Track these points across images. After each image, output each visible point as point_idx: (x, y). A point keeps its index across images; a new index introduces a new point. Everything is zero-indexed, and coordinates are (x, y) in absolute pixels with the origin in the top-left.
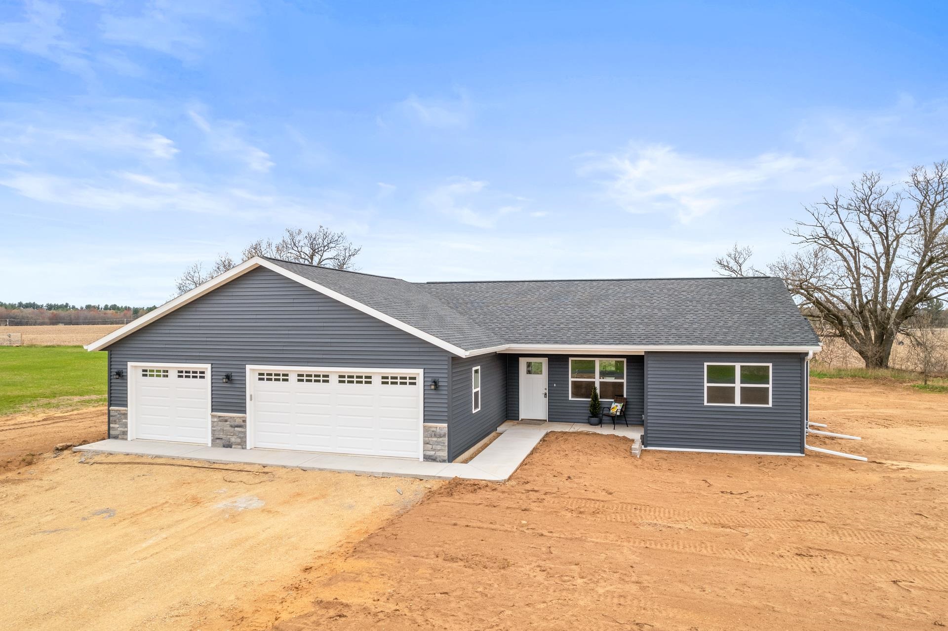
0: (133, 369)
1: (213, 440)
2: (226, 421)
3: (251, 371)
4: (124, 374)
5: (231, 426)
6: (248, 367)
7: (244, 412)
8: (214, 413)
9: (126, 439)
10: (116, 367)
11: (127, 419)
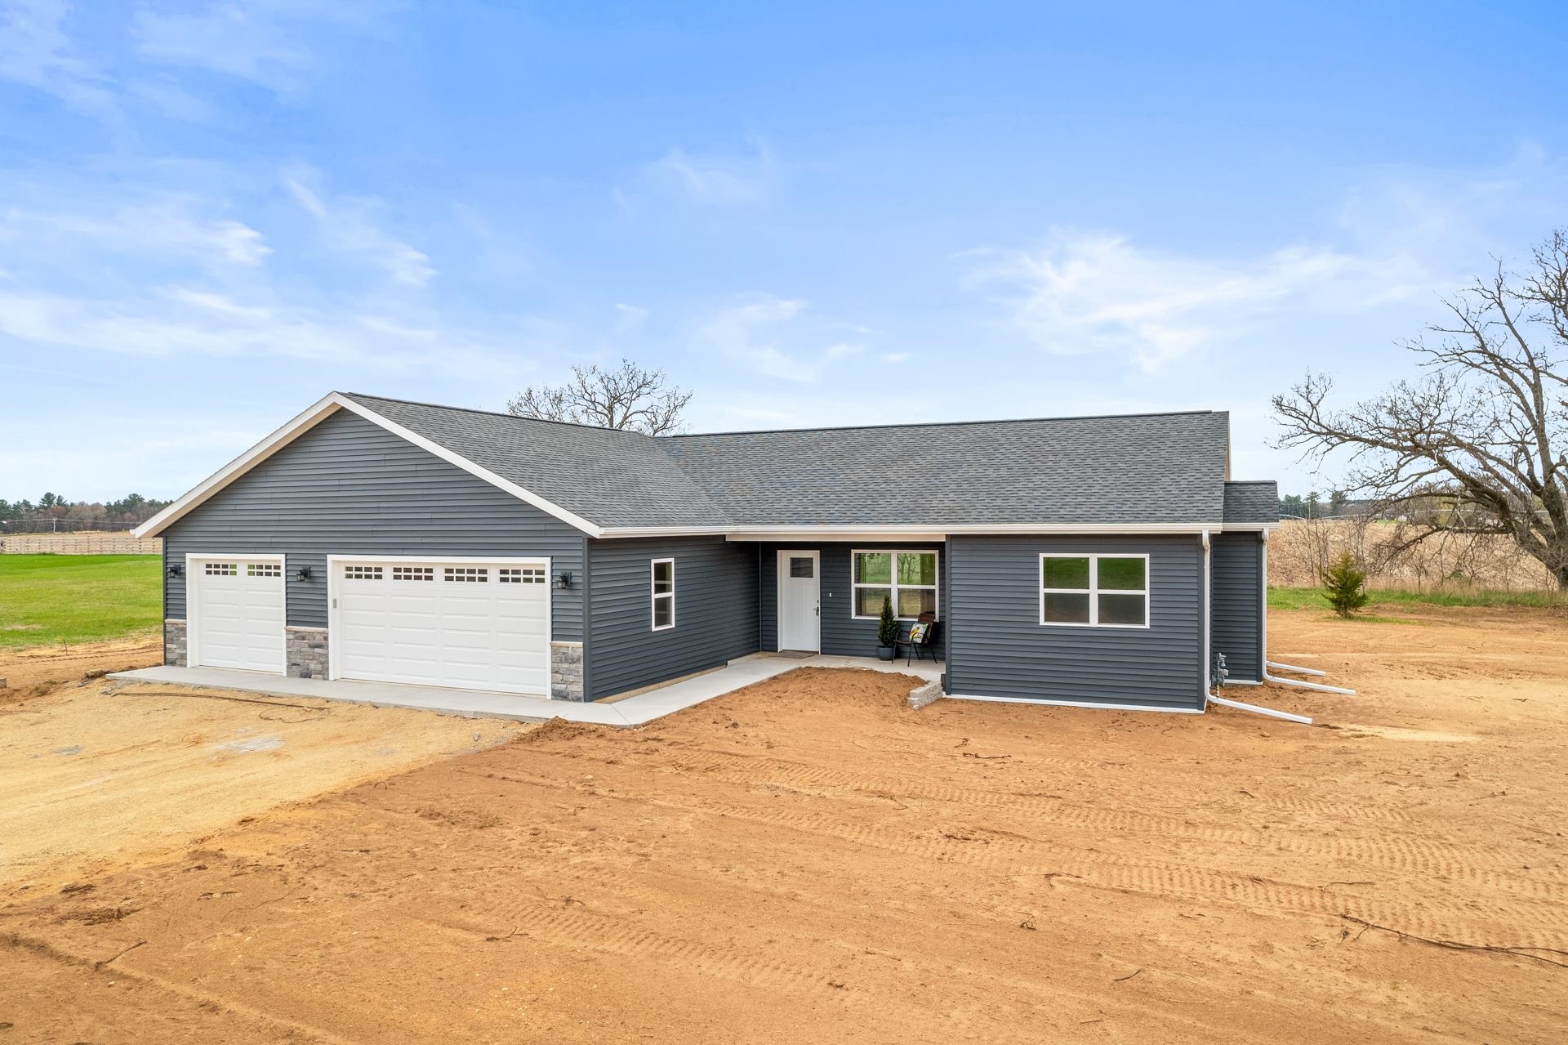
0: (194, 563)
1: (288, 667)
2: (303, 638)
3: (335, 564)
4: (182, 571)
5: (310, 646)
6: (330, 558)
7: (325, 625)
8: (290, 627)
9: (185, 666)
10: (173, 561)
11: (186, 637)
